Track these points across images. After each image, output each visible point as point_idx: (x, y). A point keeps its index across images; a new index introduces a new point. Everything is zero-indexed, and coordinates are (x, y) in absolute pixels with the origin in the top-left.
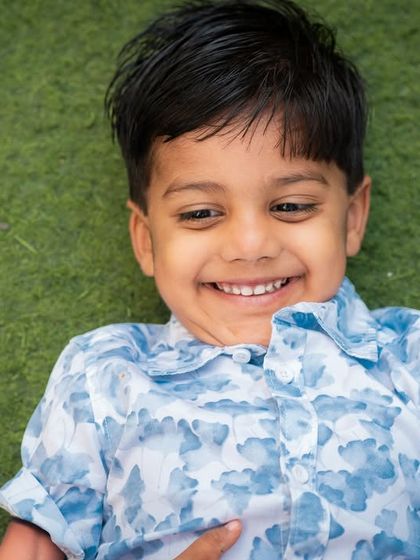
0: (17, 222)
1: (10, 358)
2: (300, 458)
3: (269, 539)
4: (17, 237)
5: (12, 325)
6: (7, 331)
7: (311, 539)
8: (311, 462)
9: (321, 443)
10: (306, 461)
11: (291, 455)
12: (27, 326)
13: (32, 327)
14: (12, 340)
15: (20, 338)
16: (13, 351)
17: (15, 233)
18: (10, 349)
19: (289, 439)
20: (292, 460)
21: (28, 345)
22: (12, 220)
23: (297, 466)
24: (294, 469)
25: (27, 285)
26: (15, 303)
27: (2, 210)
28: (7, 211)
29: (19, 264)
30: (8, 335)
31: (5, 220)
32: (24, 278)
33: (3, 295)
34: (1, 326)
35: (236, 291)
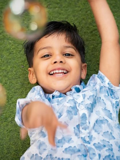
0: (26, 66)
1: (21, 96)
2: (81, 103)
3: (77, 128)
4: (25, 69)
5: (22, 89)
6: (21, 90)
7: (85, 124)
8: (84, 103)
9: (84, 98)
10: (82, 103)
11: (79, 103)
12: (26, 89)
13: (27, 90)
14: (22, 92)
15: (24, 92)
16: (22, 95)
17: (25, 68)
18: (21, 94)
19: (77, 99)
20: (79, 104)
21: (26, 93)
22: (25, 65)
23: (81, 105)
24: (80, 106)
25: (27, 80)
26: (24, 84)
27: (23, 63)
28: (24, 63)
29: (25, 75)
30: (21, 91)
31: (23, 65)
32: (26, 79)
33: (21, 82)
34: (19, 89)
35: (55, 72)
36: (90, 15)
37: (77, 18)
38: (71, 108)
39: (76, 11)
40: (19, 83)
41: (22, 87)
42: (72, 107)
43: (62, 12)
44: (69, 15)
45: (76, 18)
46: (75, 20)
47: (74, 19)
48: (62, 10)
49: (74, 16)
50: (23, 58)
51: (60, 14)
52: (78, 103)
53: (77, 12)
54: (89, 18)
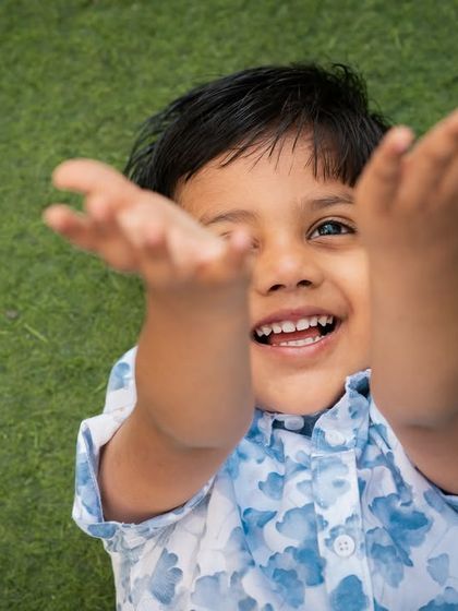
0: (26, 309)
1: (21, 461)
2: (343, 523)
4: (26, 326)
5: (24, 424)
6: (19, 430)
10: (351, 525)
11: (331, 526)
12: (39, 424)
13: (46, 427)
14: (23, 440)
15: (33, 438)
16: (25, 454)
17: (24, 321)
18: (21, 450)
19: (325, 507)
20: (333, 530)
21: (41, 445)
22: (20, 307)
24: (336, 542)
25: (38, 379)
26: (27, 398)
27: (9, 296)
28: (15, 297)
29: (29, 356)
30: (20, 436)
31: (14, 308)
32: (35, 371)
33: (13, 390)
34: (10, 425)
35: (277, 330)
36: (290, 26)
37: (233, 49)
38: (290, 556)
39: (221, 14)
40: (6, 395)
41: (19, 418)
42: (295, 549)
43: (162, 20)
44: (193, 35)
45: (228, 44)
46: (227, 57)
47: (218, 54)
48: (159, 12)
49: (218, 39)
50: (7, 268)
51: (152, 33)
52: (327, 523)
53: (229, 16)
54: (288, 42)
